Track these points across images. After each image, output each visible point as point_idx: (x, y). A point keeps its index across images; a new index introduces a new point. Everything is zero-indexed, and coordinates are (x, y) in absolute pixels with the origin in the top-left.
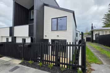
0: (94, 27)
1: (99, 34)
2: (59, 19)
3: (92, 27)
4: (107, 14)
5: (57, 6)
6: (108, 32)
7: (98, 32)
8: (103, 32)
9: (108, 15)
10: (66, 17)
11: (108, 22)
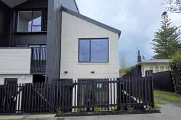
0: (142, 57)
1: (152, 71)
2: (92, 40)
3: (139, 58)
4: (159, 33)
5: (77, 12)
6: (165, 68)
7: (150, 68)
8: (158, 67)
9: (162, 34)
10: (107, 38)
11: (162, 47)
